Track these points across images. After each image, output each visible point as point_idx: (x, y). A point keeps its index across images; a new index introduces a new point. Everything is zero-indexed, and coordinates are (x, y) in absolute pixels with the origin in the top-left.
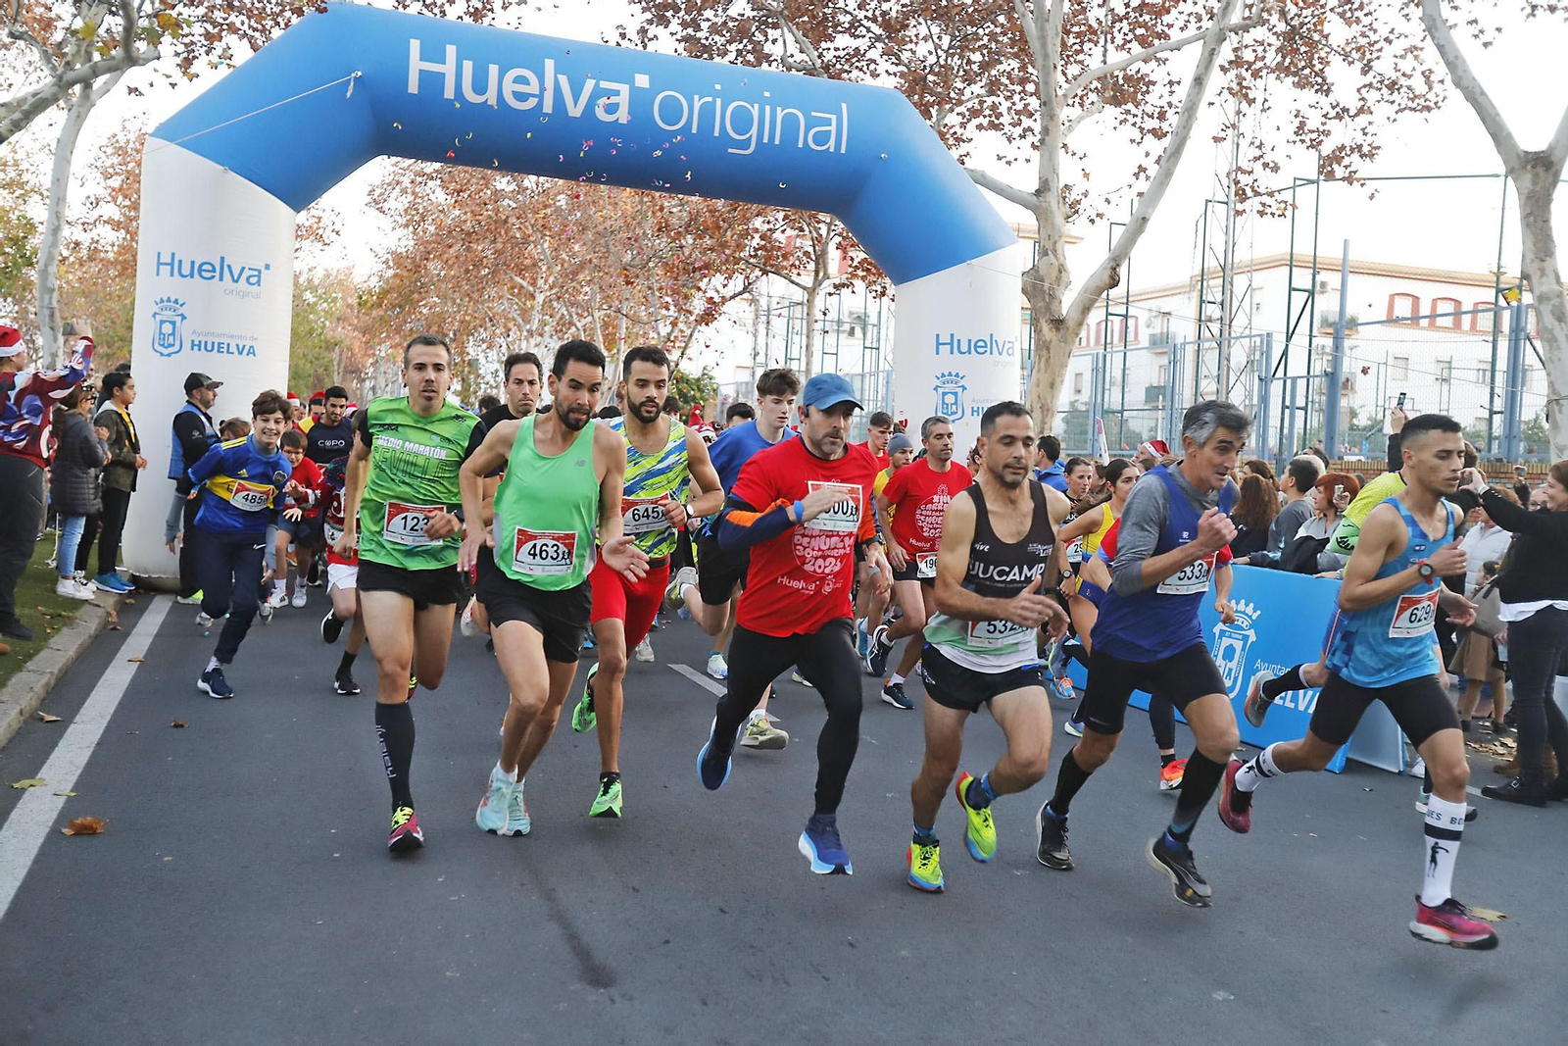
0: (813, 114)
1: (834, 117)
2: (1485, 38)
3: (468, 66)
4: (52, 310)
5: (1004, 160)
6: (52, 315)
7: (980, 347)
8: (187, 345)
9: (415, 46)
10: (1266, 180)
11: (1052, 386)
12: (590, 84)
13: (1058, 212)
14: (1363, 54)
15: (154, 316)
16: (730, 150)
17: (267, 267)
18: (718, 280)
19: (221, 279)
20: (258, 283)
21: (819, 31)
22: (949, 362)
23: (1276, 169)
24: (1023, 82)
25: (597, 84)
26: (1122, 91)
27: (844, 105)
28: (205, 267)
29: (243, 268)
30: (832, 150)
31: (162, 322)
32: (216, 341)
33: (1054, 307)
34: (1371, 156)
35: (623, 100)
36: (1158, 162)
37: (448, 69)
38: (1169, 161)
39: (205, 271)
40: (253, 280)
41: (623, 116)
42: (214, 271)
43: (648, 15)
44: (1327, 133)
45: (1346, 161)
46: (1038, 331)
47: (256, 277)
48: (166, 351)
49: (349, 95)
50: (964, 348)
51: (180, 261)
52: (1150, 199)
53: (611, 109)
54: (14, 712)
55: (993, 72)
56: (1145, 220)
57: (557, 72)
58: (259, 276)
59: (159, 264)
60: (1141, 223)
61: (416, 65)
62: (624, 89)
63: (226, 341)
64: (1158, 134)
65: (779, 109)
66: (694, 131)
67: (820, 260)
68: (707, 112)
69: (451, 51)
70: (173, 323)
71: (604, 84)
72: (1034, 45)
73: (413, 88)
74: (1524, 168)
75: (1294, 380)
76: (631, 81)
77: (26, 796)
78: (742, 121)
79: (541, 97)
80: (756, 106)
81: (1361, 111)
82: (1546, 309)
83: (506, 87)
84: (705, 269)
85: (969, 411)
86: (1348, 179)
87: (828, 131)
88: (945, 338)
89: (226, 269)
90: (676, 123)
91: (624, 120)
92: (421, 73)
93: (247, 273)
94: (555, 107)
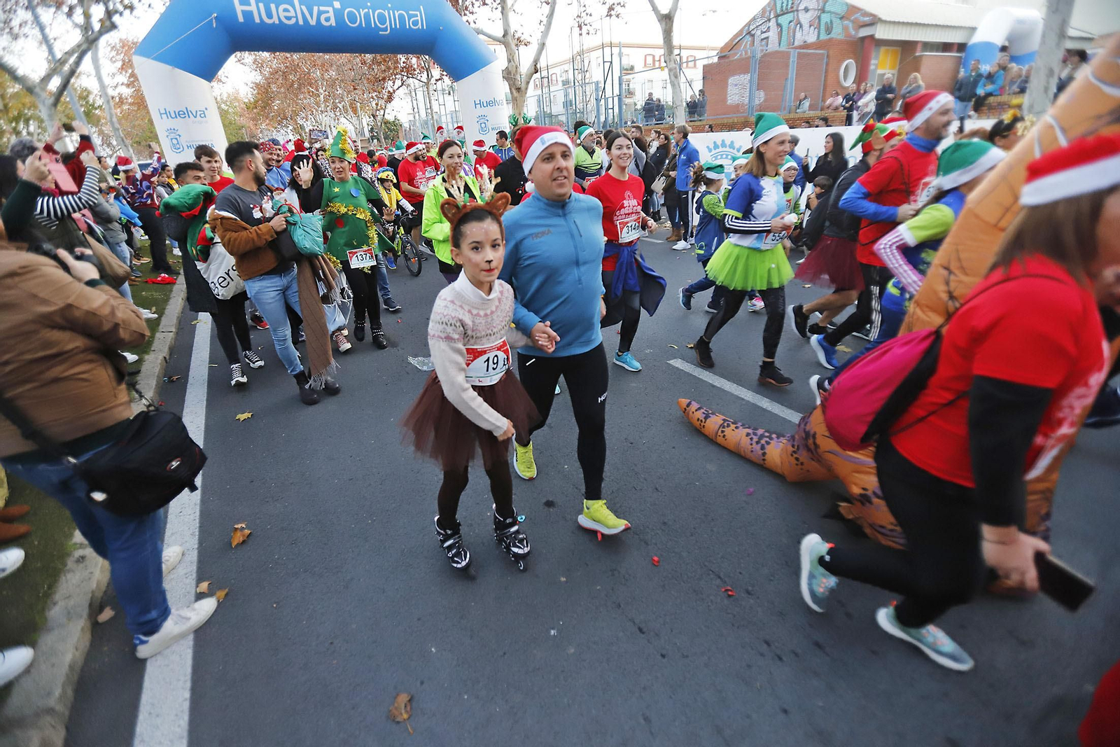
0: (410, 12)
1: (418, 13)
6: (123, 140)
7: (491, 104)
8: (186, 148)
10: (588, 20)
12: (315, 9)
13: (513, 43)
15: (167, 136)
16: (380, 33)
17: (206, 109)
18: (390, 83)
19: (189, 117)
20: (205, 116)
22: (480, 111)
23: (591, 15)
25: (319, 8)
27: (421, 7)
28: (180, 113)
29: (196, 112)
30: (420, 28)
31: (172, 139)
33: (516, 83)
34: (624, 6)
35: (331, 14)
37: (253, 8)
39: (183, 114)
40: (202, 116)
41: (333, 22)
42: (185, 114)
45: (615, 10)
46: (511, 93)
47: (203, 115)
49: (214, 26)
50: (485, 105)
51: (170, 112)
52: (545, 34)
53: (327, 19)
56: (544, 44)
57: (300, 4)
58: (204, 113)
59: (161, 114)
61: (239, 9)
62: (330, 9)
65: (396, 12)
66: (364, 26)
68: (367, 16)
70: (176, 139)
71: (322, 8)
73: (241, 19)
74: (662, 19)
76: (332, 6)
78: (382, 19)
79: (296, 17)
80: (386, 11)
82: (672, 74)
83: (280, 15)
84: (384, 79)
85: (490, 129)
86: (617, 17)
87: (417, 19)
88: (478, 102)
89: (190, 113)
90: (355, 23)
91: (334, 24)
92: (242, 11)
93: (199, 113)
94: (304, 21)
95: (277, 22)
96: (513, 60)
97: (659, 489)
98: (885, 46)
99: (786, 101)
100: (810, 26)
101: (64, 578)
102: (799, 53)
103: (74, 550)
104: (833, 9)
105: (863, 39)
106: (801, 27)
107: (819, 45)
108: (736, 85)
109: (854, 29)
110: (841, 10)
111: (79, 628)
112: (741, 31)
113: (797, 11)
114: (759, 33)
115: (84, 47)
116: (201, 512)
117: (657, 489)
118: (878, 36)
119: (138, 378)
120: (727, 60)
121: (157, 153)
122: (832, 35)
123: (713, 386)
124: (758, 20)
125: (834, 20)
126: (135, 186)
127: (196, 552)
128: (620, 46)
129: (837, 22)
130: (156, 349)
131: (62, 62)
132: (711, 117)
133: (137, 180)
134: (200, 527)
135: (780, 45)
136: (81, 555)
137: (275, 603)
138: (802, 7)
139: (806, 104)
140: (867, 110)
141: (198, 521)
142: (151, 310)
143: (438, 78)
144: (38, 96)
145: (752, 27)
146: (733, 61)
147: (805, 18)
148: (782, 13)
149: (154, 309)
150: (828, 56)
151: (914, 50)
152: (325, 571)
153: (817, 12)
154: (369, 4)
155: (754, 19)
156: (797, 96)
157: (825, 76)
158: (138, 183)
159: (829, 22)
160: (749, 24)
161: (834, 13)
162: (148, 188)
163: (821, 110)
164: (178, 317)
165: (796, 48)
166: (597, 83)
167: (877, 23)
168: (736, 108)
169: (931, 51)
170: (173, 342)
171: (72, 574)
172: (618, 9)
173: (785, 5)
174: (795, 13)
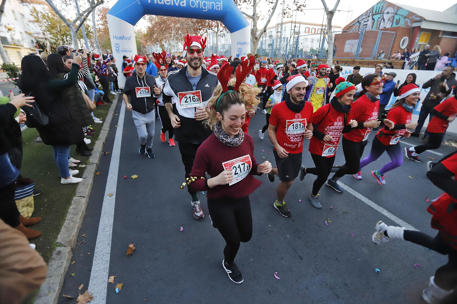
0: (217, 3)
1: (220, 3)
4: (98, 45)
5: (247, 9)
6: (98, 46)
7: (244, 43)
11: (255, 49)
13: (256, 19)
15: (115, 46)
16: (203, 11)
17: (131, 37)
18: (202, 31)
20: (130, 40)
22: (240, 46)
23: (290, 9)
27: (221, 1)
29: (127, 37)
30: (220, 10)
31: (116, 48)
33: (255, 36)
35: (185, 2)
36: (272, 9)
38: (274, 8)
39: (122, 38)
40: (129, 39)
41: (185, 5)
44: (298, 2)
46: (253, 40)
47: (130, 39)
48: (118, 52)
49: (139, 4)
50: (242, 44)
51: (117, 37)
53: (183, 4)
54: (112, 115)
58: (130, 38)
59: (114, 37)
60: (269, 21)
63: (126, 50)
65: (211, 2)
66: (197, 7)
67: (218, 27)
70: (118, 47)
74: (329, 14)
75: (291, 45)
77: (117, 128)
78: (205, 5)
79: (171, 2)
80: (207, 2)
82: (329, 38)
83: (165, 1)
85: (243, 54)
86: (301, 11)
87: (219, 6)
88: (239, 42)
89: (125, 38)
90: (194, 6)
91: (185, 6)
93: (128, 38)
94: (173, 4)
95: (163, 4)
96: (256, 26)
97: (339, 259)
98: (424, 31)
99: (373, 54)
100: (388, 20)
101: (50, 263)
102: (382, 32)
103: (57, 246)
104: (401, 14)
105: (414, 28)
106: (384, 20)
107: (392, 29)
108: (349, 44)
109: (410, 23)
110: (405, 14)
111: (53, 299)
112: (355, 21)
113: (383, 13)
114: (363, 22)
115: (90, 10)
116: (113, 230)
117: (337, 259)
118: (421, 27)
119: (92, 152)
120: (346, 33)
121: (110, 53)
122: (399, 25)
123: (356, 198)
124: (363, 16)
125: (401, 18)
126: (100, 66)
127: (109, 255)
128: (300, 23)
129: (402, 19)
130: (100, 138)
131: (81, 15)
132: (337, 58)
133: (101, 64)
134: (112, 240)
135: (372, 28)
136: (59, 250)
137: (146, 298)
138: (386, 12)
139: (383, 55)
140: (414, 60)
141: (111, 236)
142: (100, 119)
143: (221, 31)
144: (71, 27)
145: (360, 19)
146: (349, 34)
147: (386, 17)
148: (376, 14)
149: (101, 118)
150: (396, 35)
151: (439, 34)
152: (170, 281)
153: (393, 14)
155: (362, 15)
156: (378, 52)
157: (393, 43)
158: (101, 65)
159: (398, 19)
160: (359, 18)
161: (401, 15)
162: (105, 67)
163: (388, 59)
164: (110, 123)
165: (380, 30)
166: (287, 38)
167: (422, 21)
168: (348, 54)
169: (446, 35)
170: (107, 135)
171: (54, 261)
172: (302, 7)
173: (377, 10)
174: (382, 14)
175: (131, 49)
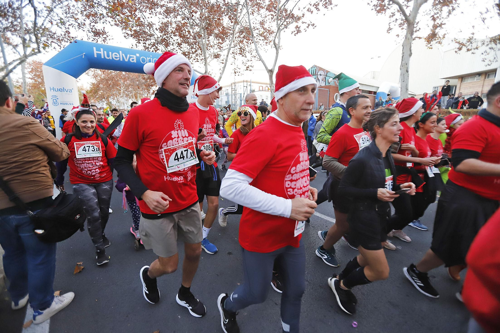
2: (266, 51)
3: (105, 52)
8: (59, 104)
9: (95, 48)
10: (239, 70)
12: (128, 56)
14: (250, 52)
15: (52, 99)
17: (73, 89)
19: (64, 91)
20: (71, 92)
21: (167, 45)
24: (202, 54)
26: (217, 56)
31: (54, 100)
32: (65, 103)
34: (253, 67)
35: (135, 58)
37: (102, 53)
38: (224, 68)
39: (60, 90)
41: (135, 61)
42: (62, 90)
43: (137, 41)
44: (247, 64)
47: (71, 91)
48: (55, 105)
49: (83, 57)
51: (55, 89)
52: (222, 74)
53: (133, 60)
55: (197, 53)
56: (221, 77)
57: (122, 53)
59: (51, 89)
61: (95, 52)
62: (135, 56)
63: (67, 103)
64: (223, 63)
66: (148, 63)
68: (150, 60)
69: (102, 49)
70: (56, 100)
71: (131, 56)
72: (202, 49)
73: (96, 56)
74: (269, 72)
76: (136, 55)
79: (120, 58)
81: (251, 60)
83: (113, 56)
84: (152, 86)
86: (250, 70)
89: (65, 90)
90: (145, 62)
91: (135, 62)
92: (97, 53)
93: (69, 90)
94: (123, 60)
95: (111, 59)
104: (330, 76)
106: (319, 80)
107: (326, 87)
122: (330, 84)
128: (250, 82)
131: (9, 65)
133: (35, 114)
137: (97, 299)
138: (319, 74)
139: (323, 107)
150: (329, 91)
154: (151, 56)
156: (319, 105)
157: (329, 98)
158: (36, 115)
162: (40, 117)
166: (241, 94)
172: (250, 68)
173: (313, 73)
174: (317, 76)
175: (73, 102)
